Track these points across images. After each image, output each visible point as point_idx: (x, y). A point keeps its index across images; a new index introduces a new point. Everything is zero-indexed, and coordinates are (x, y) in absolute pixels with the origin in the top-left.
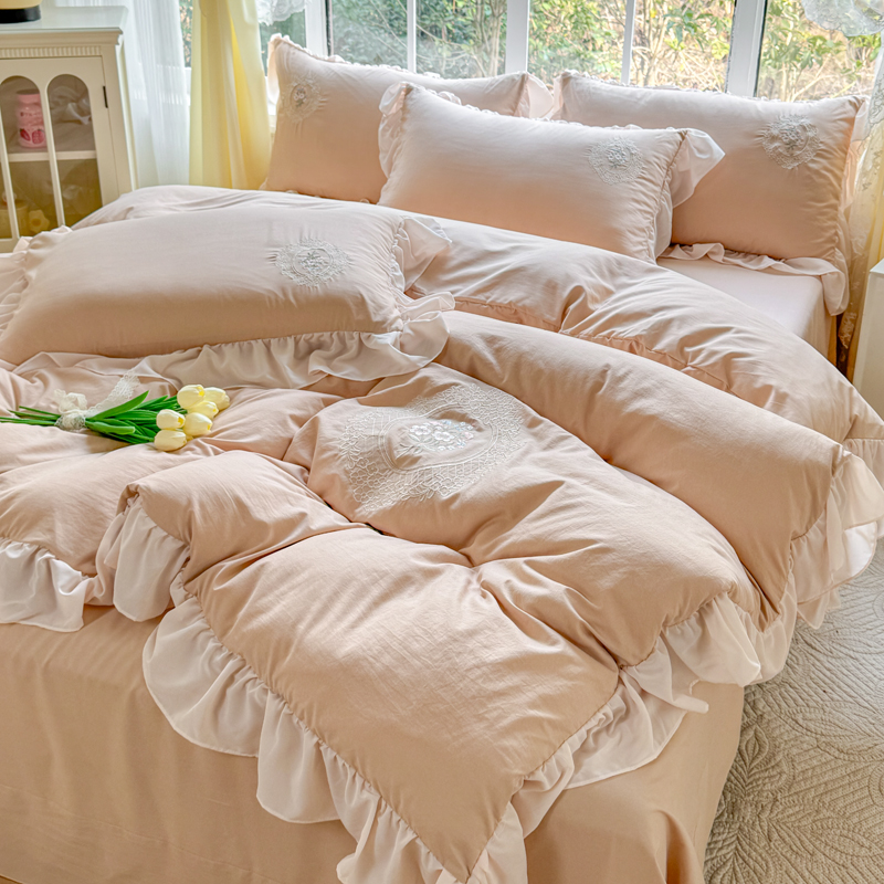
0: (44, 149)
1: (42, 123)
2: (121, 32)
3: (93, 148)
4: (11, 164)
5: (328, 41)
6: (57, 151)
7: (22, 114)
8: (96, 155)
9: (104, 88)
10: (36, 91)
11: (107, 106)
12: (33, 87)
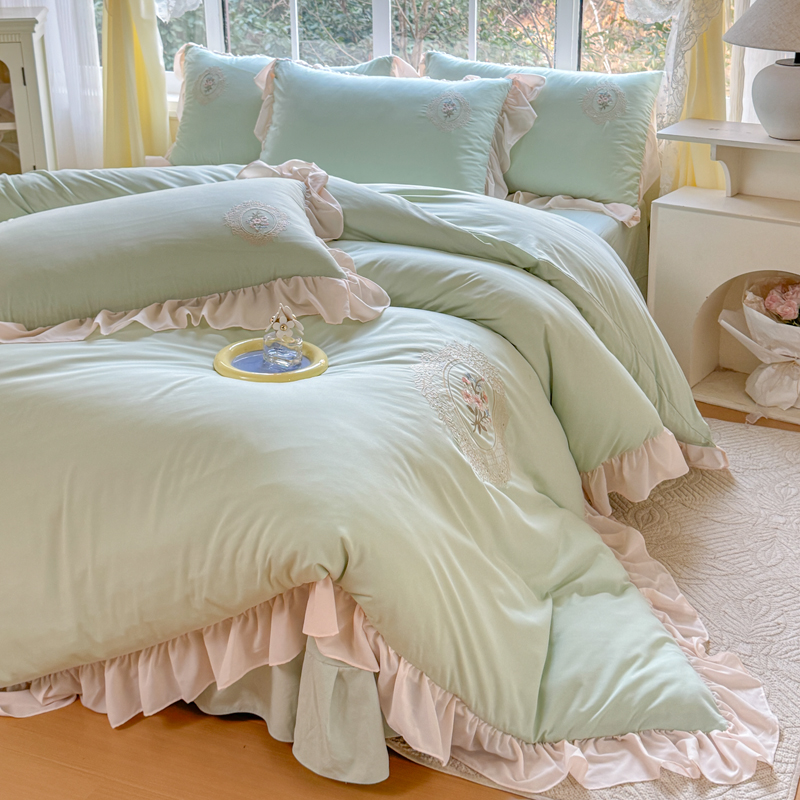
2: (37, 22)
5: (225, 39)
8: (15, 126)
9: (23, 69)
11: (25, 84)
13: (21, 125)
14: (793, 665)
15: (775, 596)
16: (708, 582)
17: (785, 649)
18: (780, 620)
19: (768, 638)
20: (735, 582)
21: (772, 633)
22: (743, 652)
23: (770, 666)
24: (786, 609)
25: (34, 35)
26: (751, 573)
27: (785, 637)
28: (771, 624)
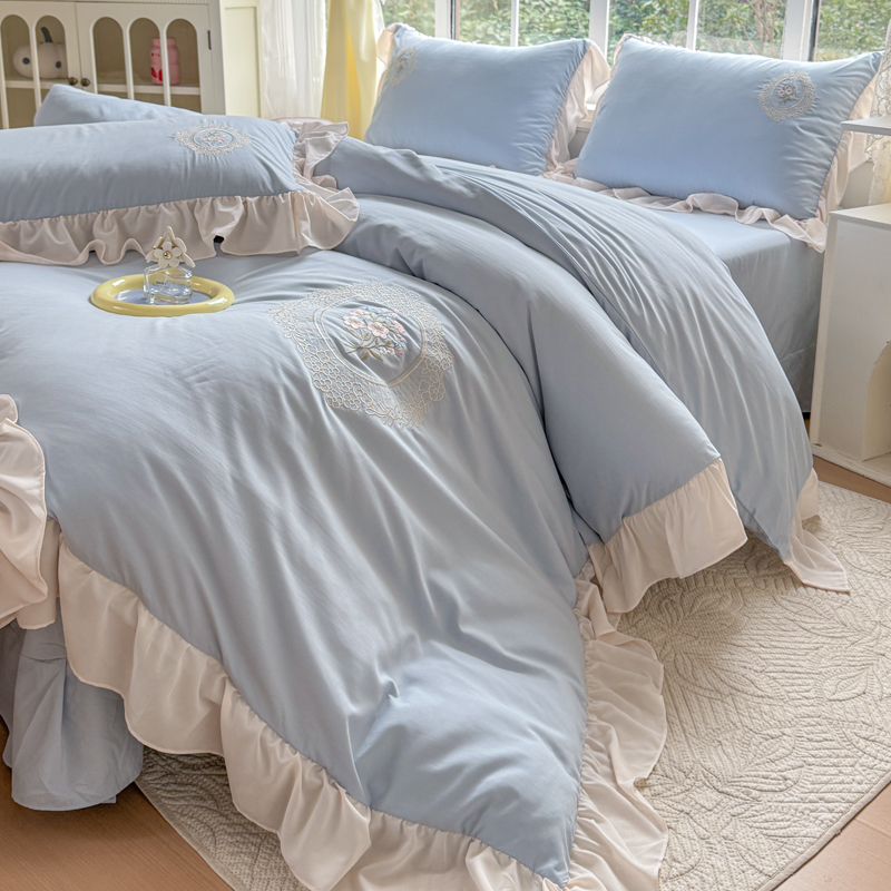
0: (161, 84)
1: (161, 62)
3: (198, 85)
6: (171, 86)
7: (153, 55)
8: (200, 91)
9: (209, 32)
10: (157, 33)
11: (210, 48)
13: (205, 91)
14: (764, 840)
15: (810, 740)
16: (729, 700)
17: (767, 816)
18: (791, 774)
19: (755, 793)
20: (766, 708)
21: (766, 787)
22: (701, 802)
23: (724, 833)
24: (811, 760)
26: (797, 702)
27: (780, 799)
28: (774, 775)
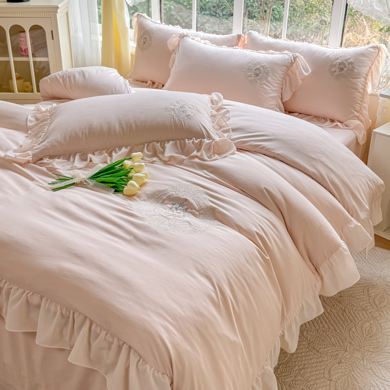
0: (27, 56)
1: (26, 45)
2: (58, 8)
3: (48, 57)
4: (14, 61)
6: (33, 57)
7: (20, 41)
8: (49, 59)
9: (52, 31)
10: (24, 31)
11: (53, 39)
12: (23, 30)
13: (51, 59)
25: (57, 14)
